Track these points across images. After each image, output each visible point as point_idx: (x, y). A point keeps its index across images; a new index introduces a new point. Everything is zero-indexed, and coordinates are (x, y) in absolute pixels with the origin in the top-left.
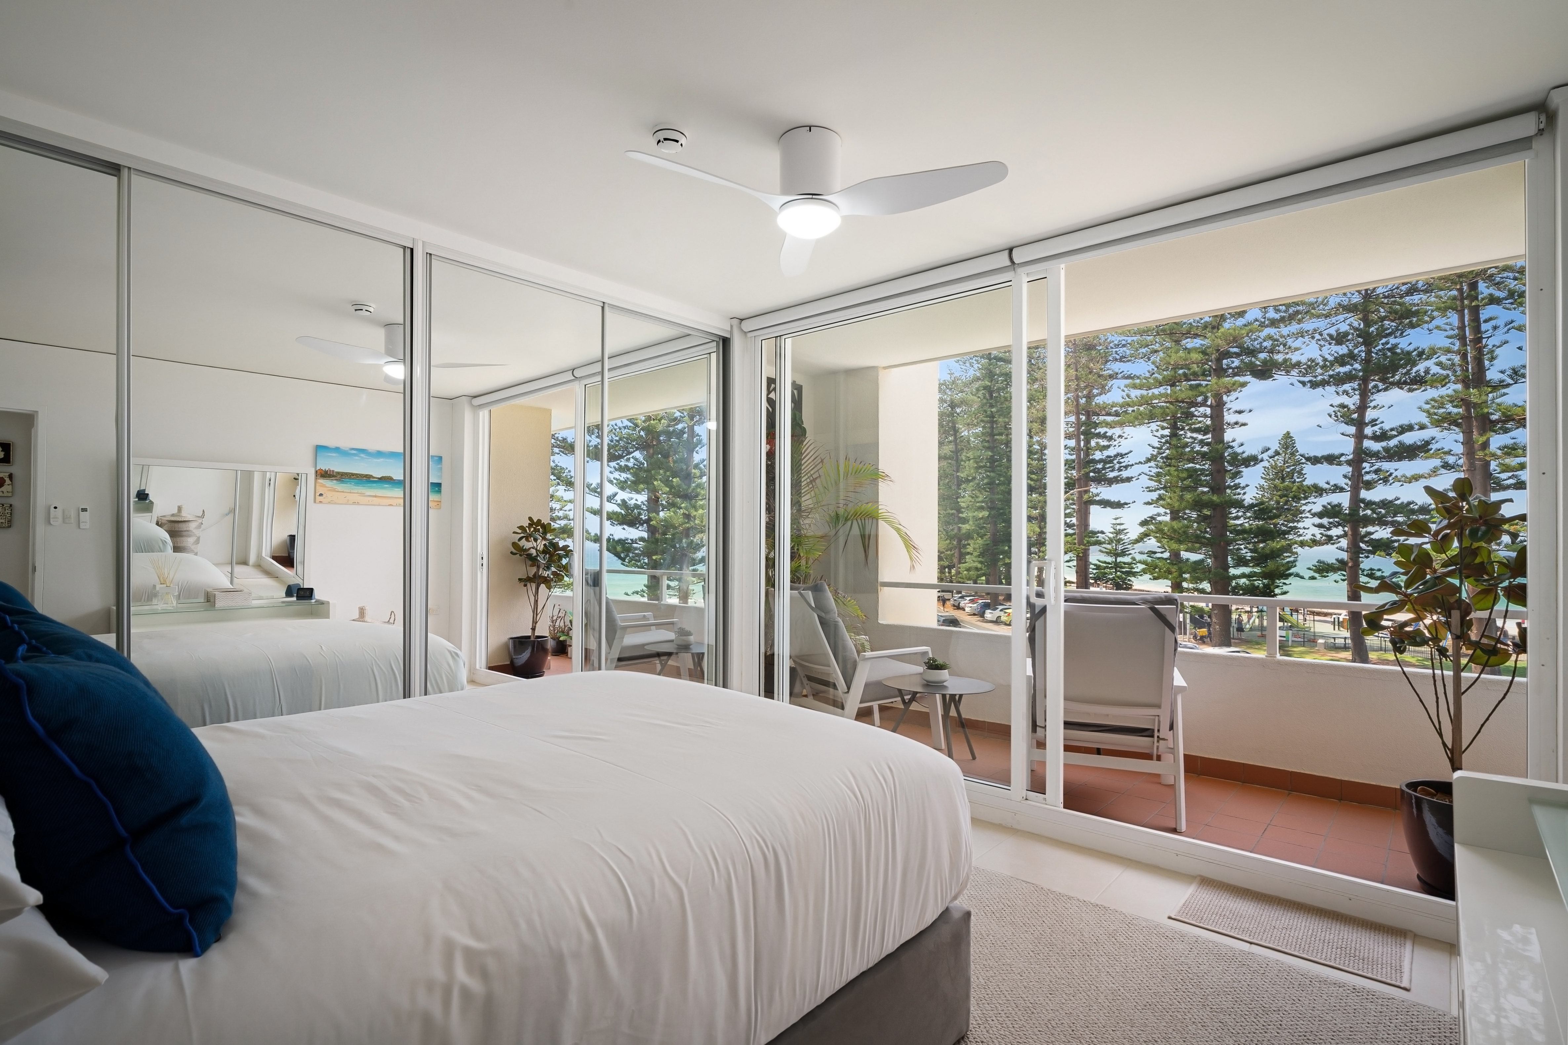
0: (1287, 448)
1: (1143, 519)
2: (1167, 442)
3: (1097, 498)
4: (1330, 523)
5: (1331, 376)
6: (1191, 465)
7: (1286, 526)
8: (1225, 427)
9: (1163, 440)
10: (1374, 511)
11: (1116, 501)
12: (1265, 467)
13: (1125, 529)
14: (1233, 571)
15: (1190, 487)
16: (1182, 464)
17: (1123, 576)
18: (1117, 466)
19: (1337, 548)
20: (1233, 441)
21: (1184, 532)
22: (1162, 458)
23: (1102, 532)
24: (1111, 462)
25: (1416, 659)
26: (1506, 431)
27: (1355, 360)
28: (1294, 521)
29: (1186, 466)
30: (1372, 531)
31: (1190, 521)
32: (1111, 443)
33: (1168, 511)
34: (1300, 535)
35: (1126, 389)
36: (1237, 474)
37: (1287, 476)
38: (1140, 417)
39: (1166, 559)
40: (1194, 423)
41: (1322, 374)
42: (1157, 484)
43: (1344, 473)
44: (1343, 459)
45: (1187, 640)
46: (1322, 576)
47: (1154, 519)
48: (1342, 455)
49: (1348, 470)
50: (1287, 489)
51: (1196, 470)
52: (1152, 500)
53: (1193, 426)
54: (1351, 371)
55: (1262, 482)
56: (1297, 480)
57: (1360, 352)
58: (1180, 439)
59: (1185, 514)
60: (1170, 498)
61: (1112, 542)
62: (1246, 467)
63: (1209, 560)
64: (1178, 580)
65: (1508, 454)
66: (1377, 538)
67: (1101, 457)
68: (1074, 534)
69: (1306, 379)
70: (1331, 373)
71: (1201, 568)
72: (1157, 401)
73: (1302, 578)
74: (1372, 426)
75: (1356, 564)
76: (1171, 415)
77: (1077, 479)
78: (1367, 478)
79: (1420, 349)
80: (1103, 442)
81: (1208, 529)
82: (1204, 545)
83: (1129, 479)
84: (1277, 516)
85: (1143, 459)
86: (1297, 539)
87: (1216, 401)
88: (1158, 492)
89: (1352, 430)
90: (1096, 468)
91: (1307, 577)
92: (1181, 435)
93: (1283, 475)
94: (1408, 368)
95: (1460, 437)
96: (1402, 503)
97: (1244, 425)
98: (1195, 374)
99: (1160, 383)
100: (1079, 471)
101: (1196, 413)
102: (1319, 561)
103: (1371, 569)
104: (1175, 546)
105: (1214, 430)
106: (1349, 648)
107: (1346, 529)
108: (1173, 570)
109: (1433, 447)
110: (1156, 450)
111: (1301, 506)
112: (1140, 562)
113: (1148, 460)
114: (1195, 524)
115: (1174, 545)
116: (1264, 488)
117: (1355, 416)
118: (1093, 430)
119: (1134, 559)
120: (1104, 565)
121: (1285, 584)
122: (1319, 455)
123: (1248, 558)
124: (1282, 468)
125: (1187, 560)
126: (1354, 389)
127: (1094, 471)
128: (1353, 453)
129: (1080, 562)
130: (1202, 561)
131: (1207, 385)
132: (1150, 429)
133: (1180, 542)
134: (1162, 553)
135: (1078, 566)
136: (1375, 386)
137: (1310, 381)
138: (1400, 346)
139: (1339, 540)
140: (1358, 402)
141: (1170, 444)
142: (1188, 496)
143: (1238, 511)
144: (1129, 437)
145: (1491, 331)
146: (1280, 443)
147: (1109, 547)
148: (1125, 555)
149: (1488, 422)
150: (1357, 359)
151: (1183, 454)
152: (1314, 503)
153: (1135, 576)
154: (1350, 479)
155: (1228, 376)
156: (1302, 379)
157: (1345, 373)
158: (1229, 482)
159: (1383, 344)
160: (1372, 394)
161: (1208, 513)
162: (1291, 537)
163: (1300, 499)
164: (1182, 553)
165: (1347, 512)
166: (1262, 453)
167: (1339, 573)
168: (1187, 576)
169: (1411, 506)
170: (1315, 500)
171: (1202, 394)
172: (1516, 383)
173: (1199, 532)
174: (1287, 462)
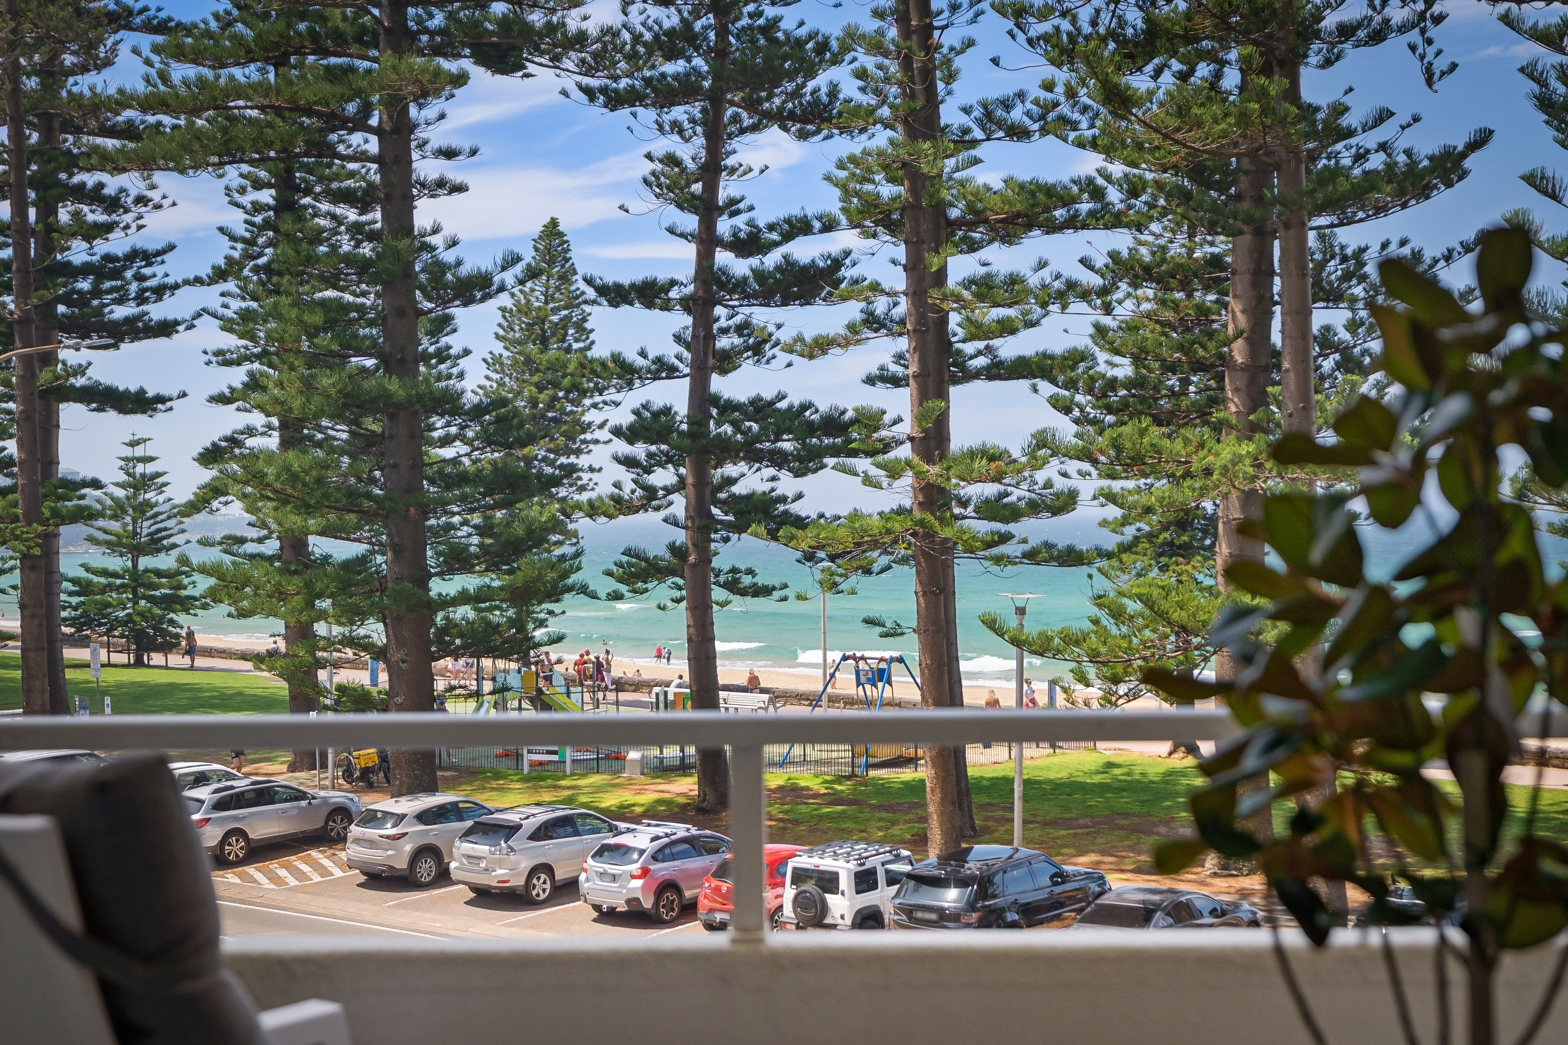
0: (551, 263)
1: (208, 444)
2: (267, 225)
3: (79, 382)
4: (650, 455)
5: (648, 81)
6: (330, 293)
7: (552, 463)
8: (415, 192)
9: (258, 219)
10: (735, 424)
11: (133, 389)
12: (503, 309)
13: (159, 475)
14: (438, 587)
15: (332, 354)
16: (307, 288)
17: (157, 611)
18: (134, 287)
19: (665, 520)
20: (436, 231)
21: (319, 481)
22: (256, 270)
23: (96, 484)
24: (117, 274)
25: (820, 780)
26: (973, 247)
27: (697, 49)
28: (568, 452)
29: (318, 295)
30: (734, 475)
31: (332, 450)
32: (114, 217)
33: (275, 421)
34: (582, 489)
35: (156, 59)
36: (443, 324)
37: (553, 334)
38: (196, 146)
39: (270, 559)
40: (337, 177)
41: (630, 75)
42: (243, 342)
43: (676, 329)
44: (674, 294)
45: (327, 783)
46: (635, 591)
47: (239, 444)
48: (673, 283)
49: (682, 321)
50: (552, 367)
51: (347, 308)
52: (232, 389)
53: (335, 185)
54: (687, 75)
55: (498, 348)
56: (576, 346)
57: (705, 28)
58: (300, 219)
59: (321, 429)
60: (280, 384)
61: (125, 512)
62: (465, 305)
63: (380, 559)
64: (303, 618)
65: (980, 297)
66: (744, 492)
67: (88, 258)
68: (12, 489)
69: (594, 82)
70: (648, 73)
71: (365, 582)
72: (241, 103)
73: (594, 596)
74: (733, 214)
75: (705, 557)
76: (278, 146)
77: (20, 322)
78: (723, 343)
79: (820, 38)
80: (95, 216)
81: (377, 474)
82: (368, 517)
83: (166, 328)
84: (531, 439)
85: (204, 272)
86: (576, 497)
87: (390, 117)
88: (247, 367)
89: (690, 222)
90: (74, 291)
91: (603, 594)
92: (305, 207)
93: (544, 331)
94: (800, 80)
95: (900, 252)
96: (791, 407)
97: (460, 188)
98: (339, 38)
99: (249, 51)
100: (22, 297)
101: (341, 148)
102: (627, 552)
103: (734, 570)
104: (295, 520)
105: (388, 197)
106: (690, 767)
107: (682, 470)
108: (291, 589)
109: (847, 273)
110: (240, 246)
111: (583, 413)
112: (204, 570)
113: (219, 275)
114: (346, 460)
115: (294, 518)
116: (502, 364)
117: (697, 188)
118: (63, 176)
119: (184, 560)
120: (102, 580)
121: (551, 613)
122: (626, 280)
123: (472, 549)
124: (542, 314)
125: (326, 558)
126: (692, 121)
127: (66, 300)
128: (695, 280)
129: (33, 575)
130: (362, 561)
131: (369, 71)
132: (224, 182)
133: (307, 509)
134: (260, 540)
135: (26, 587)
136: (736, 119)
137: (604, 90)
138: (783, 25)
139: (671, 497)
140: (703, 153)
141: (276, 230)
142: (327, 381)
143: (448, 424)
144: (166, 203)
145: (946, 14)
146: (536, 249)
147: (115, 526)
148: (158, 551)
149: (943, 223)
150: (700, 46)
151: (311, 260)
152: (617, 404)
153: (187, 611)
154: (688, 347)
155: (421, 52)
156: (586, 81)
157: (676, 77)
158: (426, 345)
159: (751, 16)
160: (730, 136)
161: (376, 428)
162: (562, 492)
163: (584, 393)
164: (312, 539)
165: (684, 427)
166: (504, 269)
167: (671, 580)
168: (325, 604)
169: (807, 413)
170: (617, 397)
171: (358, 93)
172: (988, 139)
173: (353, 480)
174: (553, 299)
